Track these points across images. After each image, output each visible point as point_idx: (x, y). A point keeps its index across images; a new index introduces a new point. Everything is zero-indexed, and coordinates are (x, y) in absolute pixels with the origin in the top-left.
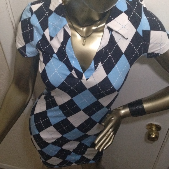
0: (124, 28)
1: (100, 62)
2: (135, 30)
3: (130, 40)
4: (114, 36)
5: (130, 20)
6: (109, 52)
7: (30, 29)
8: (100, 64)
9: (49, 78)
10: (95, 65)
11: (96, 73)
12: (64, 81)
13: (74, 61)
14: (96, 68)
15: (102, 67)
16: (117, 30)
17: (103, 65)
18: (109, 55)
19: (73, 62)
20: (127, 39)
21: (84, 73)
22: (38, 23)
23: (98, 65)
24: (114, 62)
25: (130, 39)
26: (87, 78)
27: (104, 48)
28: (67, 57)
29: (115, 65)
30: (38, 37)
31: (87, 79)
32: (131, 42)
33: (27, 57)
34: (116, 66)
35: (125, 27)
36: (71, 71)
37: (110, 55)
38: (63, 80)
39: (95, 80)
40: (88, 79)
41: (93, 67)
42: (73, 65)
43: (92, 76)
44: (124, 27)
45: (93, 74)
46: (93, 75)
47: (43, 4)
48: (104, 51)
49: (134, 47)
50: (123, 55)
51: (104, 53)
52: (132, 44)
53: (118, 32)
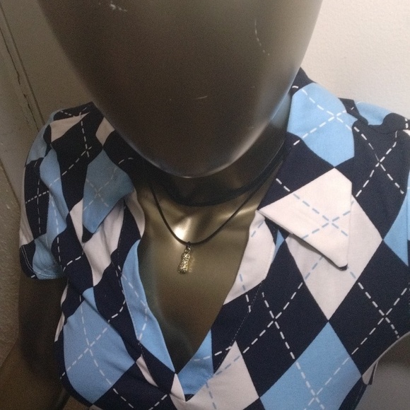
0: (330, 227)
1: (235, 344)
2: (380, 240)
3: (358, 275)
4: (293, 254)
5: (358, 200)
6: (270, 309)
7: (40, 195)
8: (234, 350)
9: (68, 369)
10: (214, 351)
11: (217, 381)
12: (114, 387)
13: (145, 325)
14: (217, 362)
15: (241, 362)
16: (301, 234)
17: (245, 356)
18: (272, 319)
19: (143, 329)
20: (344, 268)
21: (177, 372)
22: (58, 179)
23: (225, 354)
24: (290, 351)
25: (358, 267)
26: (188, 393)
27: (251, 293)
28: (125, 306)
29: (294, 361)
30: (57, 223)
31: (188, 397)
32: (361, 279)
33: (36, 277)
34: (297, 364)
35: (335, 223)
36: (135, 359)
37: (274, 320)
38: (110, 384)
39: (214, 405)
40: (193, 395)
41: (209, 357)
42: (140, 337)
43: (204, 387)
44: (331, 222)
45: (210, 381)
46: (207, 387)
47: (83, 120)
48: (249, 304)
49: (374, 303)
50: (328, 326)
51: (250, 311)
52: (365, 290)
53: (307, 240)
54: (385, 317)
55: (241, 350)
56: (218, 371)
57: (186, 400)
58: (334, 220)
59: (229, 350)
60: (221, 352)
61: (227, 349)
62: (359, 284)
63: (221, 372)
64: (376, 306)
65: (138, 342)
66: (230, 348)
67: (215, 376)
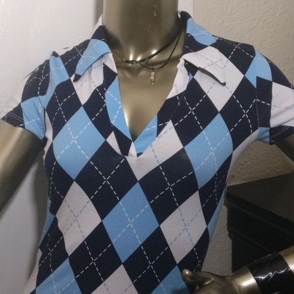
1: (171, 121)
6: (189, 106)
8: (170, 124)
9: (58, 158)
10: (159, 123)
12: (91, 160)
14: (160, 129)
15: (174, 130)
17: (176, 128)
18: (190, 110)
21: (133, 141)
23: (164, 125)
24: (200, 125)
26: (139, 152)
27: (180, 95)
29: (202, 130)
31: (139, 155)
37: (192, 111)
39: (155, 156)
40: (142, 153)
41: (155, 127)
42: (113, 122)
43: (150, 146)
45: (153, 143)
46: (152, 146)
48: (179, 101)
49: (240, 105)
51: (179, 105)
52: (236, 99)
53: (206, 69)
54: (246, 113)
55: (174, 124)
56: (159, 136)
57: (138, 156)
60: (162, 124)
61: (166, 123)
62: (234, 96)
63: (161, 136)
64: (242, 107)
67: (157, 139)
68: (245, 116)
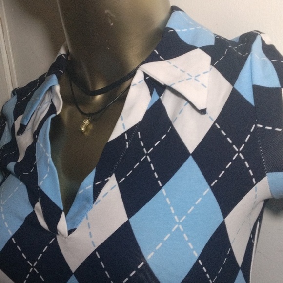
0: (193, 81)
1: (114, 175)
3: (215, 117)
5: (215, 67)
6: (144, 146)
8: (112, 180)
10: (95, 181)
12: (13, 237)
14: (97, 190)
20: (203, 112)
22: (13, 107)
23: (104, 183)
24: (158, 179)
25: (215, 111)
26: (71, 228)
27: (129, 132)
29: (161, 188)
31: (70, 232)
32: (218, 120)
34: (163, 191)
38: (11, 234)
39: (90, 234)
40: (74, 230)
41: (90, 187)
42: (40, 184)
44: (193, 78)
45: (90, 213)
46: (87, 218)
48: (127, 140)
49: (229, 139)
50: (191, 158)
51: (127, 147)
52: (221, 129)
53: (174, 87)
54: (239, 152)
55: (118, 180)
56: (97, 201)
58: (196, 77)
59: (108, 180)
60: (101, 182)
61: (106, 180)
62: (216, 124)
63: (99, 201)
64: (231, 142)
65: (39, 187)
66: (109, 178)
67: (94, 206)
68: (238, 157)
